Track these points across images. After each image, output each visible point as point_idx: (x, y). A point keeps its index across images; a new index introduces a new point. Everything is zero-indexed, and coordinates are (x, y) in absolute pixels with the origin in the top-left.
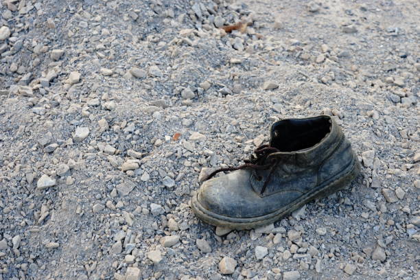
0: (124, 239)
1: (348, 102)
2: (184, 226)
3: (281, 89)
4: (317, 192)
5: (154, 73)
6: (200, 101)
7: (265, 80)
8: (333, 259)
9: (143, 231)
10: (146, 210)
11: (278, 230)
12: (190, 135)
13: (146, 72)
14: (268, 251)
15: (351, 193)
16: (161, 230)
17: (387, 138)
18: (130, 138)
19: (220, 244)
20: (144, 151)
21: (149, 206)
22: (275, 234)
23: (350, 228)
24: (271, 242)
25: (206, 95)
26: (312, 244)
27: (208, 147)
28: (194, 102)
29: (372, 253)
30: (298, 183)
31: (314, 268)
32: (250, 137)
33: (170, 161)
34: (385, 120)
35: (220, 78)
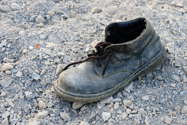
0: (9, 117)
1: (151, 15)
2: (50, 104)
3: (104, 11)
4: (140, 71)
5: (14, 8)
6: (49, 24)
7: (92, 7)
8: (156, 115)
9: (22, 111)
10: (22, 97)
11: (116, 100)
12: (46, 45)
13: (9, 8)
14: (111, 114)
15: (162, 72)
16: (34, 109)
17: (180, 35)
18: (4, 50)
19: (76, 115)
20: (15, 58)
21: (24, 94)
22: (114, 103)
23: (164, 95)
24: (112, 108)
25: (53, 20)
26: (140, 107)
27: (60, 51)
28: (45, 25)
29: (181, 110)
30: (126, 66)
31: (144, 123)
32: (88, 42)
33: (35, 62)
34: (177, 24)
35: (61, 8)
